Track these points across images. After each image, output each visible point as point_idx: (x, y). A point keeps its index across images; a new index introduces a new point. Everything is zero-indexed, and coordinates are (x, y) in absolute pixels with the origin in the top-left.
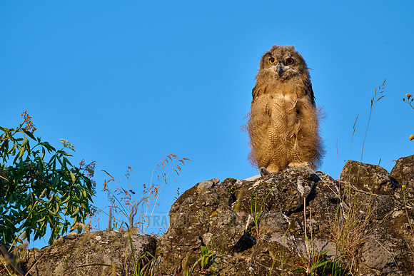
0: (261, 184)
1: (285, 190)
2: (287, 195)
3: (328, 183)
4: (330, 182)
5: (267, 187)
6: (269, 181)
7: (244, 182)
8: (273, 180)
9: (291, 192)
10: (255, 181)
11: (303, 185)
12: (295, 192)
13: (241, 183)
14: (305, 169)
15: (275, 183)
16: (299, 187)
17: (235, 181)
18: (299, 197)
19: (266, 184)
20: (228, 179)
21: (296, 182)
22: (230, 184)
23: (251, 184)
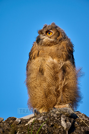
0: (34, 121)
1: (52, 126)
2: (53, 129)
3: (83, 120)
4: (85, 119)
5: (39, 123)
6: (40, 119)
7: (22, 120)
8: (44, 118)
9: (57, 126)
10: (30, 119)
11: (66, 121)
12: (60, 127)
13: (20, 121)
14: (66, 110)
15: (45, 120)
16: (63, 123)
17: (15, 119)
18: (63, 130)
19: (38, 121)
20: (10, 118)
21: (60, 119)
22: (11, 121)
23: (27, 121)
